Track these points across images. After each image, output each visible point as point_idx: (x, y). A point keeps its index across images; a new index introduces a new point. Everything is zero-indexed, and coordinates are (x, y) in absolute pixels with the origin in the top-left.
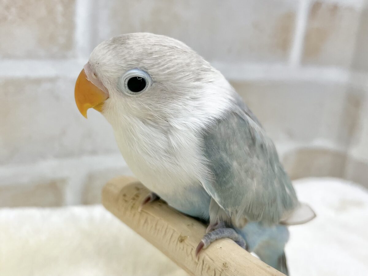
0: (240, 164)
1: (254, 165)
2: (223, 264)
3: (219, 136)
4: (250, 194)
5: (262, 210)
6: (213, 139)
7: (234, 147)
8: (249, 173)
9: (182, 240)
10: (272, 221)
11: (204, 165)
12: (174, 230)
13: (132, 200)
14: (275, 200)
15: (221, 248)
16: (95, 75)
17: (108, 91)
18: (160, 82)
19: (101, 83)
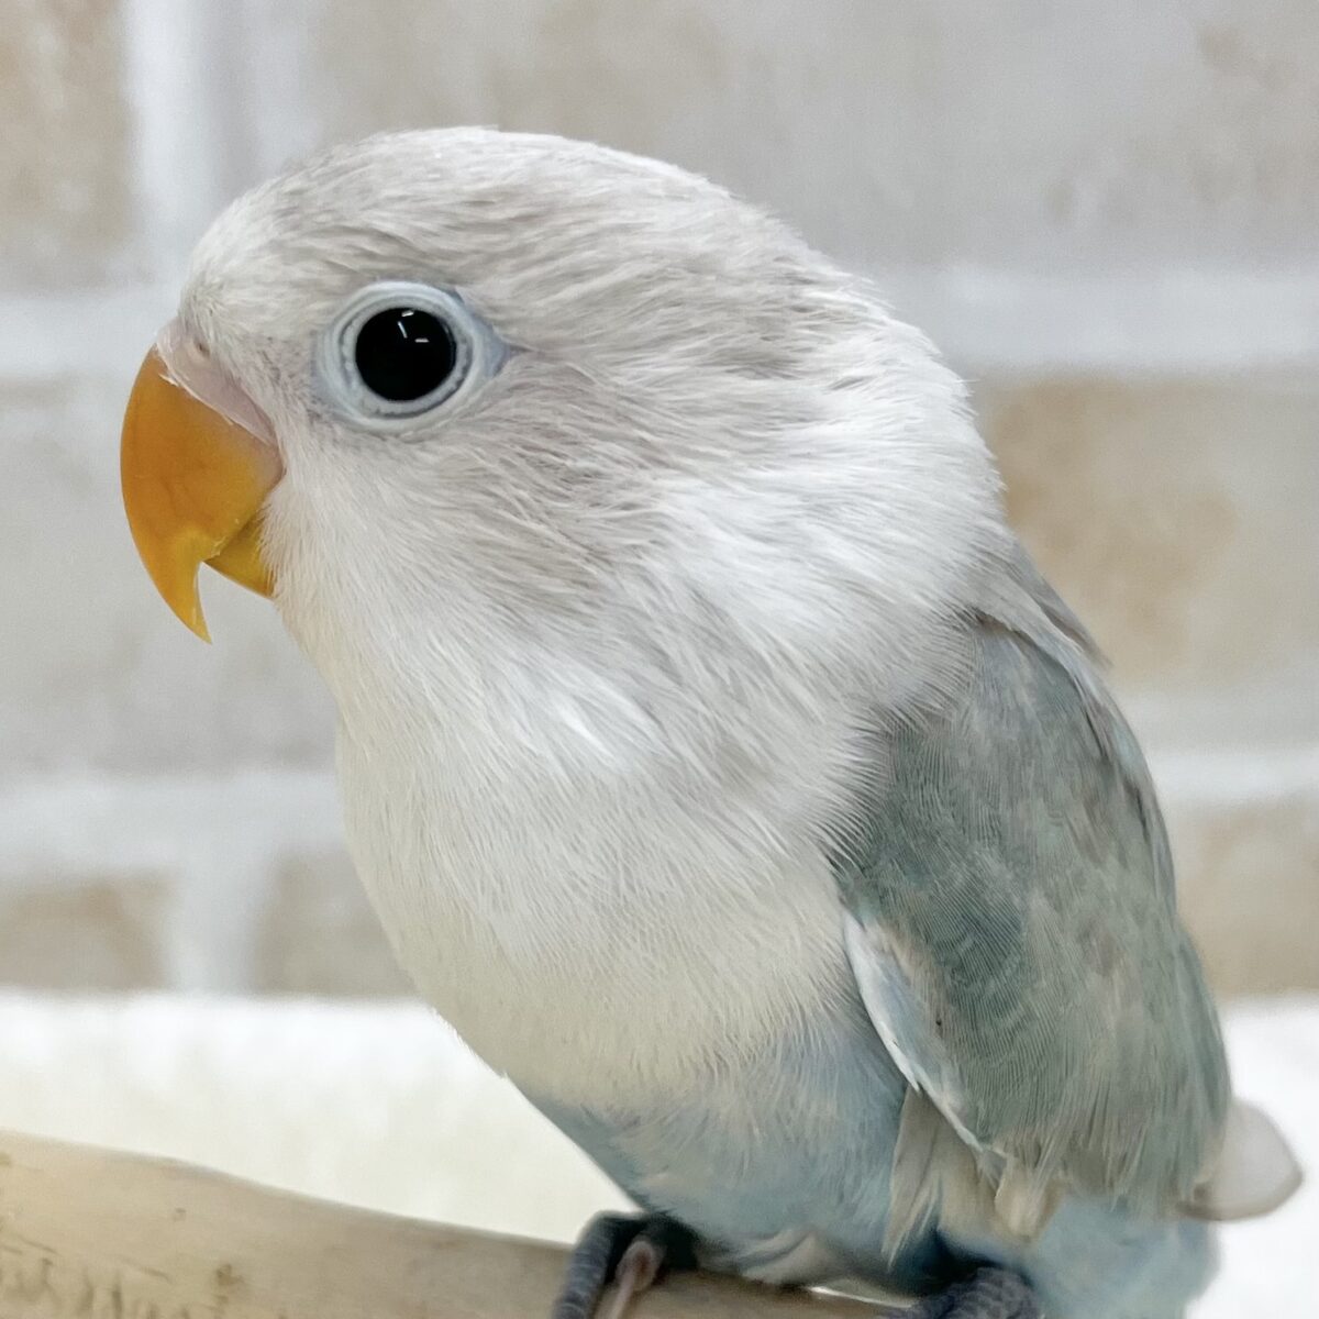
0: (1057, 903)
8: (1095, 943)
16: (202, 348)
17: (270, 429)
18: (545, 351)
19: (232, 386)
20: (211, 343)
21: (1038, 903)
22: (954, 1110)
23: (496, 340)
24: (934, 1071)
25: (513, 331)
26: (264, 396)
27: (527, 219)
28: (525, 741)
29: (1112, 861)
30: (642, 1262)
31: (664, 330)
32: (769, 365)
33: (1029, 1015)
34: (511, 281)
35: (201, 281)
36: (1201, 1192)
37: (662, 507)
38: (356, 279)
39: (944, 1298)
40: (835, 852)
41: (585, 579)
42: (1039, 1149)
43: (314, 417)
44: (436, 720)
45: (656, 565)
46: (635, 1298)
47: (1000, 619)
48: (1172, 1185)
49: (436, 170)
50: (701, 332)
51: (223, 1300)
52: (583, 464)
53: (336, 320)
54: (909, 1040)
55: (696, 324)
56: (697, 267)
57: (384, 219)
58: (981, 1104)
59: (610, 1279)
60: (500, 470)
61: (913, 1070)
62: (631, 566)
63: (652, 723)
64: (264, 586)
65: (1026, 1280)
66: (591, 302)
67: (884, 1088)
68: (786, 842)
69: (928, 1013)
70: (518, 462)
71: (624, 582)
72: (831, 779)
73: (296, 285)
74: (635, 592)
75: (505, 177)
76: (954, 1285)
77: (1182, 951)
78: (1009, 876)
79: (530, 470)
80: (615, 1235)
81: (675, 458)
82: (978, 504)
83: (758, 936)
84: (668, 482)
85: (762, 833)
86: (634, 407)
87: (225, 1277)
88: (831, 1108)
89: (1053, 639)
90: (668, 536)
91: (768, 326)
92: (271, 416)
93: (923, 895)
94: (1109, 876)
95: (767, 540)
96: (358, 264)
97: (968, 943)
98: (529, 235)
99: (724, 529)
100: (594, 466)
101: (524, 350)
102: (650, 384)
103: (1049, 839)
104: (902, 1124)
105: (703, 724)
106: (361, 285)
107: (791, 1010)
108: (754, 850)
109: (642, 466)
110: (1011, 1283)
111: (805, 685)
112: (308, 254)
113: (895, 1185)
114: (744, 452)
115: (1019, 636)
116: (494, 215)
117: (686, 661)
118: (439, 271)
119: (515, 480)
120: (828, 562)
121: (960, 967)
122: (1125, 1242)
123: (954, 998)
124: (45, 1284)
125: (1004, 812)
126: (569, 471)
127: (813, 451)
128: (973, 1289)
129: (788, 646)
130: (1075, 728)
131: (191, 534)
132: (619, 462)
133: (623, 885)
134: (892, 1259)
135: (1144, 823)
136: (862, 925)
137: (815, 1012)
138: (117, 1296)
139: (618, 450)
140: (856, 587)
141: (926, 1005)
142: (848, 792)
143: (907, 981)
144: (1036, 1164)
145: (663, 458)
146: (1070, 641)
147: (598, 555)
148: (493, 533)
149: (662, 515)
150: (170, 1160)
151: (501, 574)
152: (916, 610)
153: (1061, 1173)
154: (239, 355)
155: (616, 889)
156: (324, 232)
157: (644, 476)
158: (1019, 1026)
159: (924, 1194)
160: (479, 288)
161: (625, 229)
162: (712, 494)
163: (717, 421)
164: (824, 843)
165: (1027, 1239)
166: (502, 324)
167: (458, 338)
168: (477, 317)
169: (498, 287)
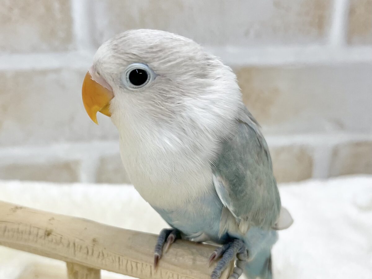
1: (261, 172)
5: (265, 215)
8: (259, 180)
16: (98, 73)
17: (112, 89)
18: (163, 76)
19: (105, 81)
20: (101, 72)
21: (248, 173)
22: (232, 211)
23: (154, 73)
24: (229, 204)
25: (158, 72)
26: (111, 83)
27: (160, 51)
28: (158, 145)
29: (262, 165)
30: (172, 238)
31: (185, 71)
32: (203, 76)
33: (246, 194)
34: (157, 63)
35: (98, 61)
36: (276, 225)
37: (185, 103)
38: (129, 63)
39: (228, 245)
40: (212, 164)
41: (171, 117)
42: (247, 218)
43: (120, 87)
44: (141, 141)
45: (184, 114)
46: (171, 245)
47: (242, 120)
48: (271, 224)
49: (143, 41)
50: (192, 71)
51: (94, 245)
52: (170, 96)
53: (125, 71)
54: (224, 197)
55: (191, 69)
56: (191, 59)
57: (133, 51)
58: (237, 210)
59: (166, 241)
60: (155, 97)
61: (225, 203)
62: (179, 114)
63: (182, 142)
64: (109, 115)
65: (243, 242)
66: (172, 66)
67: (219, 206)
68: (203, 162)
69: (228, 192)
70: (158, 96)
71: (178, 117)
72: (212, 151)
73: (117, 64)
74: (180, 119)
75: (156, 43)
76: (230, 242)
77: (273, 180)
78: (243, 168)
79: (160, 97)
80: (167, 233)
81: (187, 94)
82: (239, 99)
83: (197, 179)
84: (186, 99)
85: (199, 160)
86: (180, 85)
87: (94, 240)
88: (209, 210)
89: (252, 124)
90: (186, 108)
91: (203, 69)
92: (112, 87)
93: (227, 172)
94: (261, 168)
95: (203, 109)
96: (129, 60)
97: (235, 181)
98: (160, 54)
99: (196, 107)
100: (173, 96)
101: (160, 75)
102: (182, 81)
103: (251, 161)
104: (222, 213)
105: (191, 142)
106: (130, 64)
107: (202, 192)
108: (198, 164)
109: (181, 96)
110: (241, 242)
111: (210, 135)
112: (119, 58)
113: (221, 225)
114: (200, 93)
115: (246, 124)
116: (154, 50)
117: (188, 131)
118: (144, 61)
119: (158, 99)
120: (214, 112)
121: (234, 185)
122: (262, 235)
123: (233, 190)
124: (61, 242)
125: (243, 156)
126: (168, 97)
127: (212, 92)
128: (233, 243)
129: (208, 128)
130: (256, 141)
131: (96, 107)
132: (177, 95)
133: (173, 170)
134: (220, 238)
135: (267, 157)
136: (216, 176)
137: (207, 192)
138: (74, 244)
139: (177, 93)
140: (219, 116)
141: (227, 191)
142: (215, 153)
143: (224, 187)
144: (246, 221)
145: (185, 94)
146: (254, 124)
147: (173, 112)
148: (153, 109)
149: (185, 105)
150: (84, 218)
151: (155, 116)
152: (229, 119)
153: (251, 222)
154: (106, 76)
155: (172, 171)
156: (122, 54)
157: (181, 98)
158: (244, 196)
159: (225, 226)
160: (152, 64)
161: (178, 52)
162: (194, 101)
163: (195, 87)
164: (210, 162)
165: (244, 234)
166: (155, 70)
167: (148, 74)
168: (151, 69)
169: (155, 64)
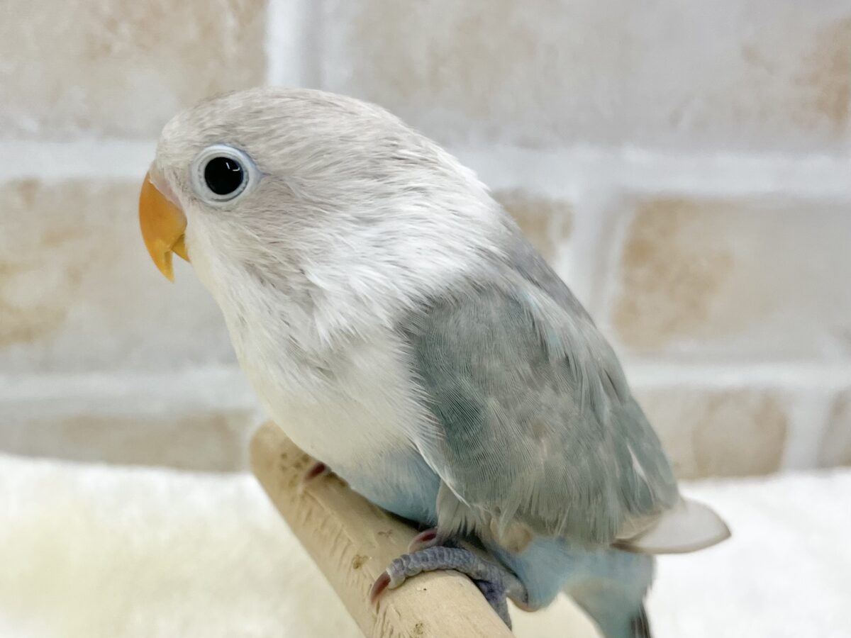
0: (505, 405)
1: (543, 407)
2: (417, 625)
3: (453, 338)
4: (530, 473)
5: (564, 512)
6: (440, 345)
7: (494, 365)
8: (530, 425)
9: (358, 565)
10: (592, 537)
11: (416, 403)
12: (349, 541)
13: (293, 468)
14: (598, 490)
15: (425, 589)
18: (277, 176)
23: (258, 170)
25: (265, 167)
34: (265, 145)
53: (197, 161)
78: (477, 390)
94: (545, 396)
101: (268, 175)
106: (206, 147)
125: (475, 362)
160: (252, 148)
166: (261, 164)
167: (244, 170)
